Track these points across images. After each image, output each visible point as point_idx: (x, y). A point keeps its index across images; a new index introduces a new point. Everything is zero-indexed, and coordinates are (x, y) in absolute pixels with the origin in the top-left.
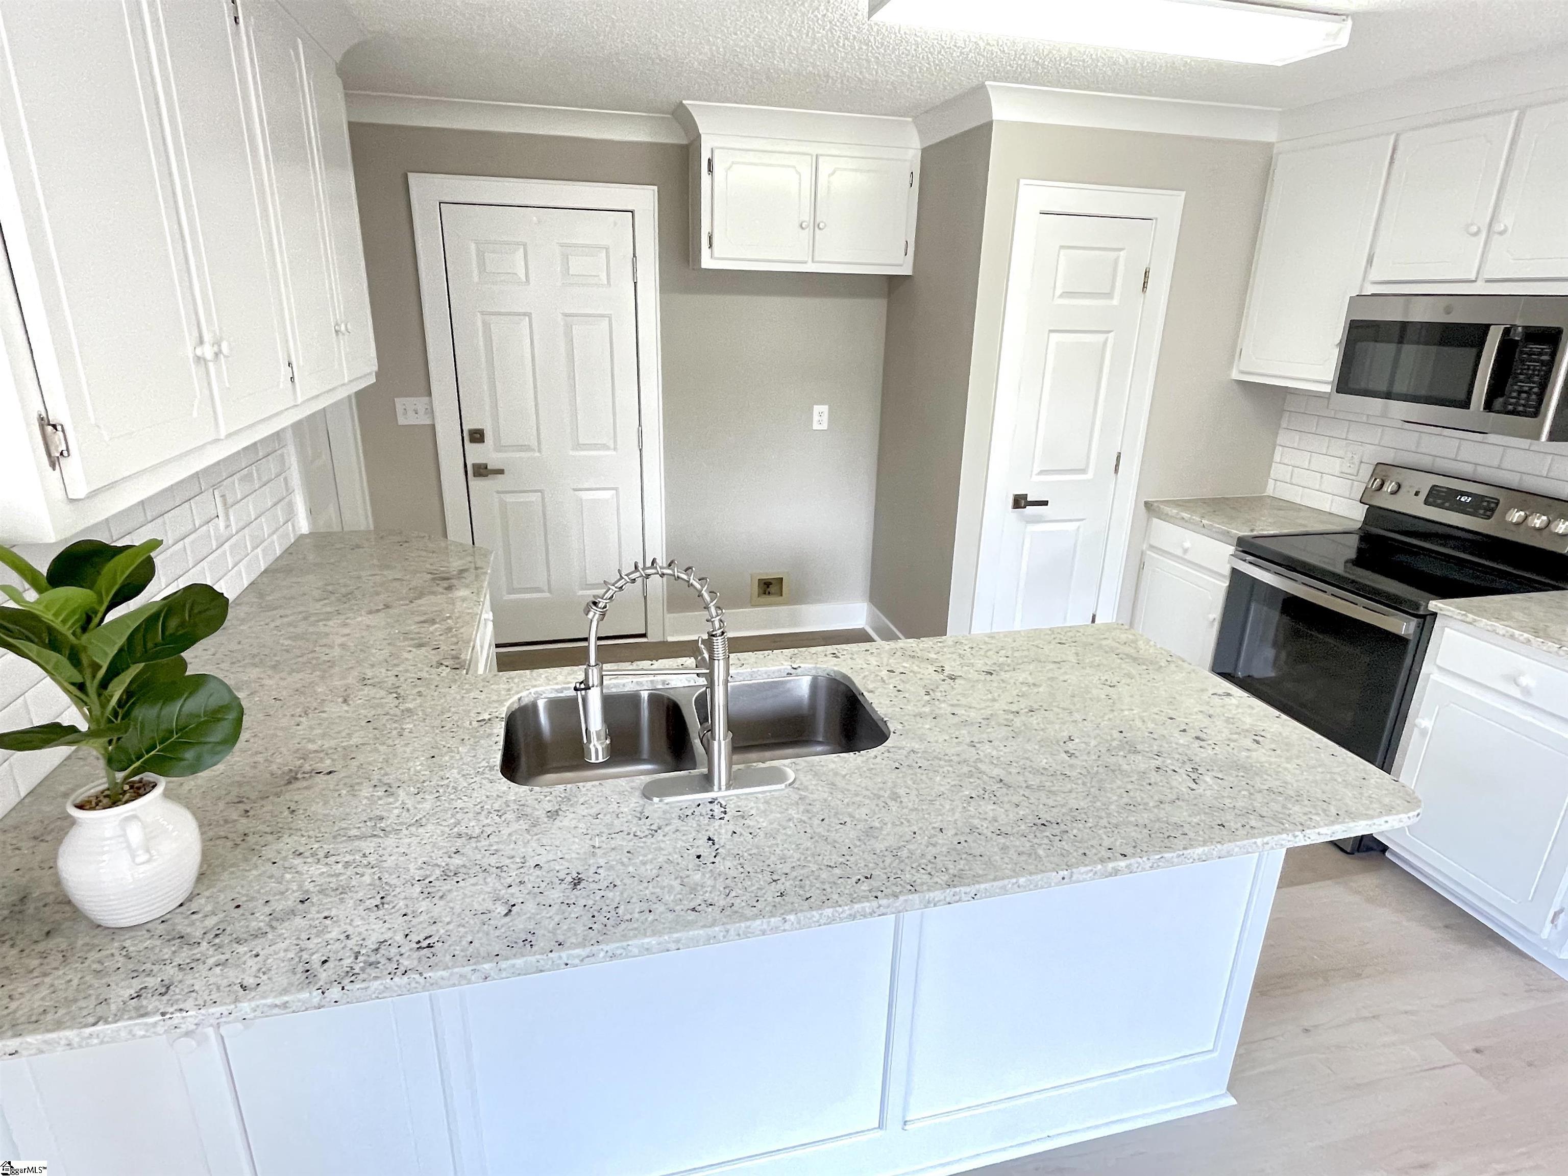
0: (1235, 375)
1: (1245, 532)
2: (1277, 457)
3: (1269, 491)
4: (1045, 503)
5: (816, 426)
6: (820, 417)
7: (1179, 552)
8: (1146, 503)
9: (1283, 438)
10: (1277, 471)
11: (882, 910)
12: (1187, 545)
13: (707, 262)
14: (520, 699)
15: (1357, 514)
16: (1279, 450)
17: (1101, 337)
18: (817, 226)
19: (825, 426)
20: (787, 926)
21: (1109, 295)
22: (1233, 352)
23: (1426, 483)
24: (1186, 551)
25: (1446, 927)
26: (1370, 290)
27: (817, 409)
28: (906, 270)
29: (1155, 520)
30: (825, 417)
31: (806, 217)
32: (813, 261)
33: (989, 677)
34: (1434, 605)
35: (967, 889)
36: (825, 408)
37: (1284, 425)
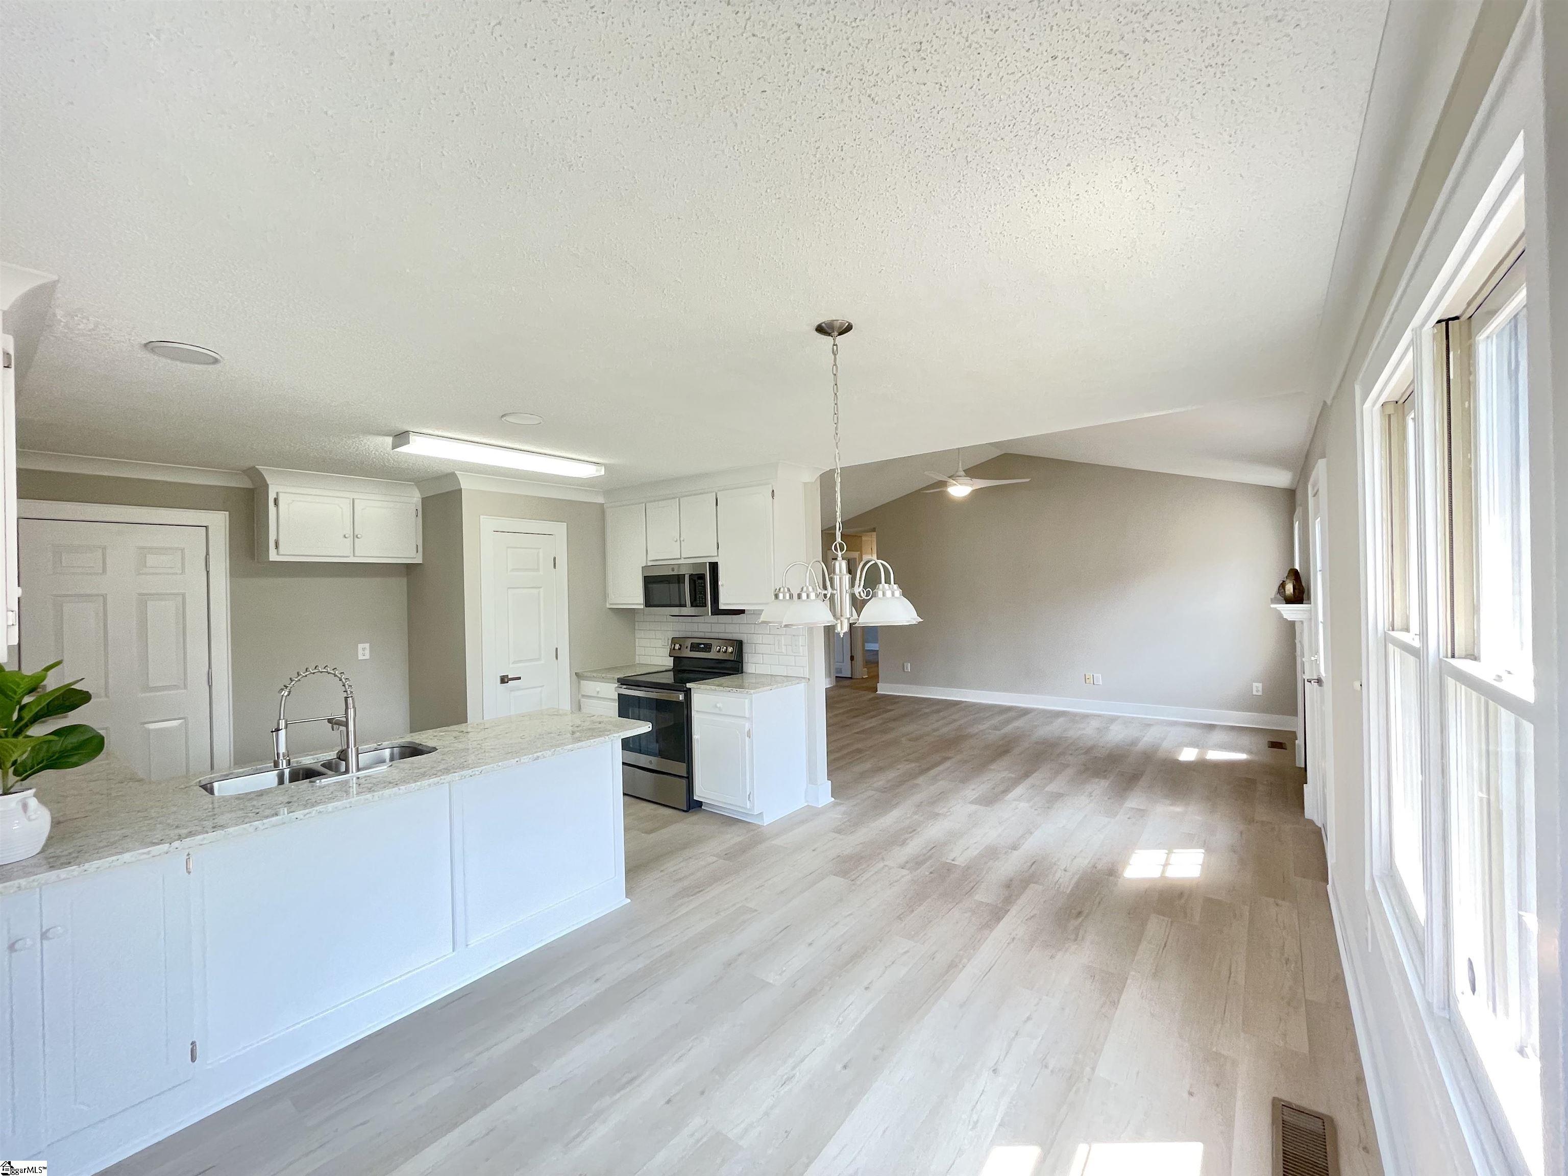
0: (608, 606)
1: (621, 676)
2: (637, 644)
3: (637, 661)
4: (520, 678)
5: (361, 657)
6: (364, 651)
7: (594, 694)
8: (576, 673)
9: (639, 634)
10: (639, 651)
11: (442, 781)
12: (598, 689)
13: (273, 556)
14: (200, 781)
15: (669, 663)
16: (637, 640)
17: (535, 591)
18: (355, 536)
19: (367, 657)
20: (401, 791)
21: (538, 570)
22: (605, 596)
23: (688, 643)
24: (598, 692)
25: (722, 823)
26: (650, 564)
27: (360, 646)
28: (419, 560)
29: (582, 681)
30: (367, 652)
31: (348, 531)
32: (354, 556)
34: (688, 685)
35: (478, 769)
36: (367, 646)
37: (636, 628)
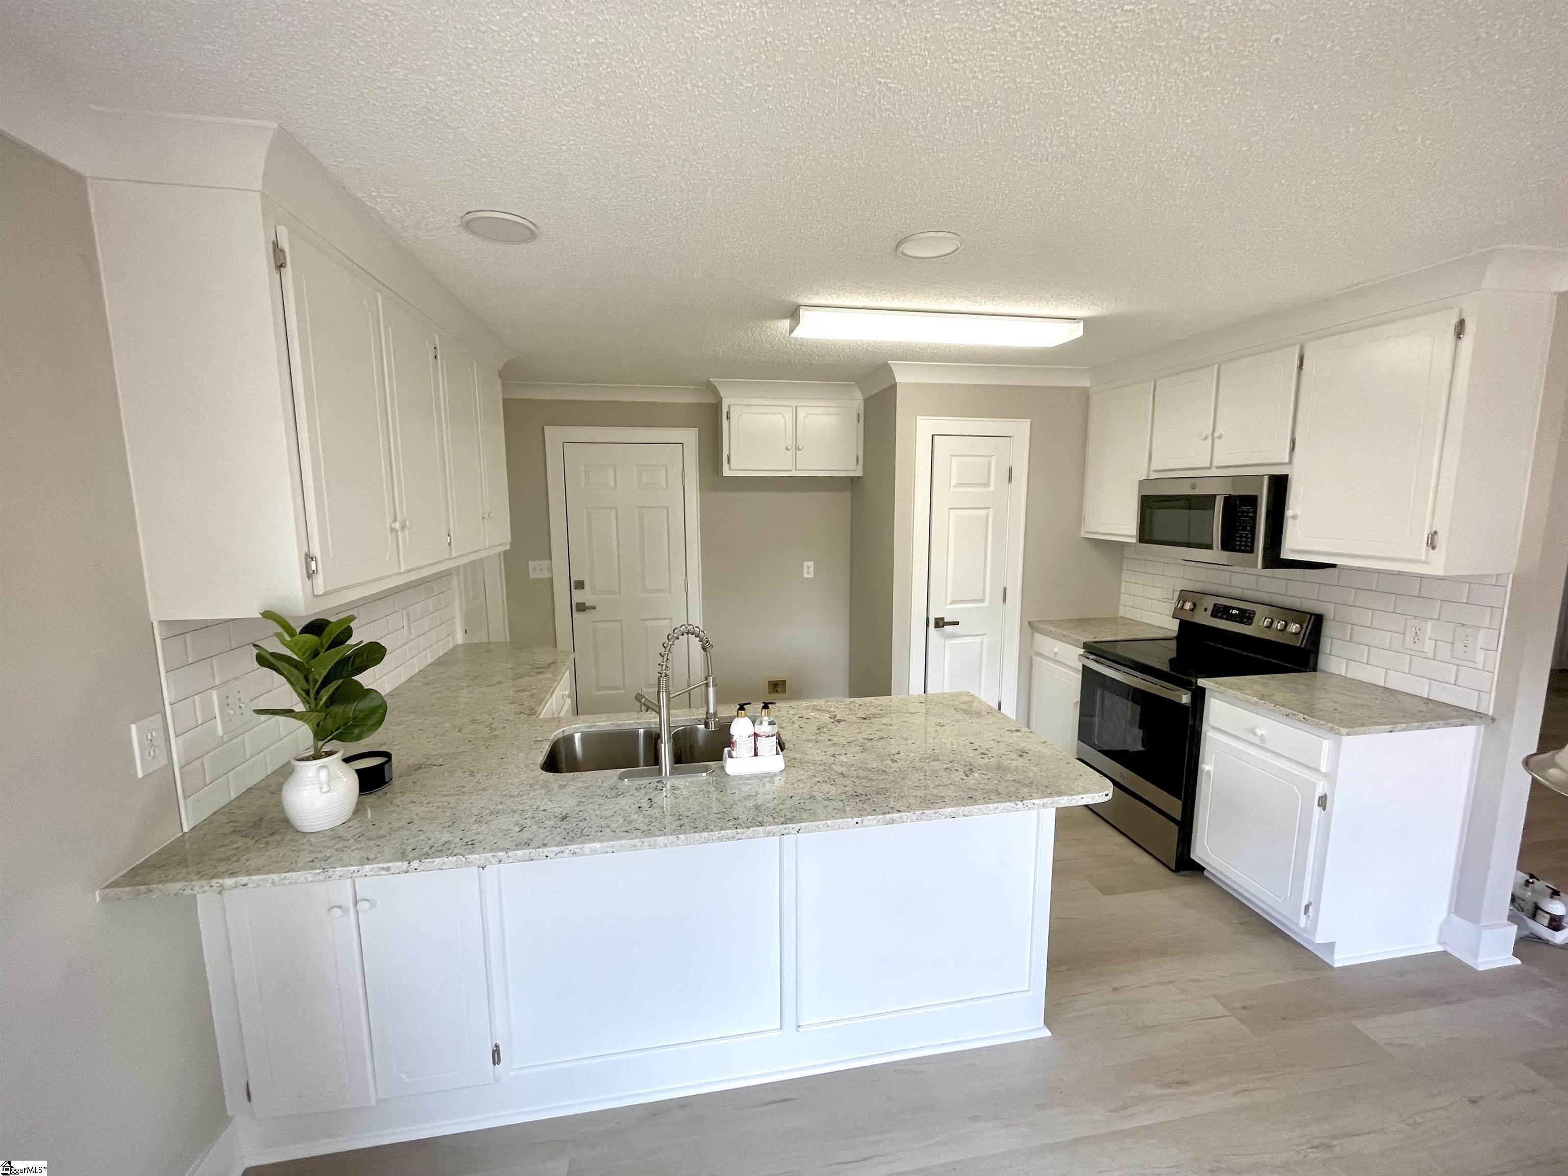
0: (1083, 535)
1: (1089, 638)
2: (1123, 590)
3: (1121, 614)
4: (957, 623)
5: (806, 576)
6: (809, 569)
7: (1051, 656)
8: (1029, 622)
9: (1125, 575)
10: (1123, 598)
11: (739, 836)
12: (1056, 650)
13: (727, 472)
14: (563, 731)
15: (1172, 626)
16: (1123, 584)
17: (984, 512)
18: (797, 449)
19: (812, 576)
21: (987, 485)
22: (1080, 519)
23: (1210, 603)
24: (1056, 654)
26: (1153, 476)
27: (806, 564)
28: (859, 473)
29: (1037, 635)
30: (812, 570)
31: (790, 443)
32: (796, 470)
33: (863, 721)
34: (1202, 682)
35: (794, 826)
36: (811, 564)
37: (1125, 567)
